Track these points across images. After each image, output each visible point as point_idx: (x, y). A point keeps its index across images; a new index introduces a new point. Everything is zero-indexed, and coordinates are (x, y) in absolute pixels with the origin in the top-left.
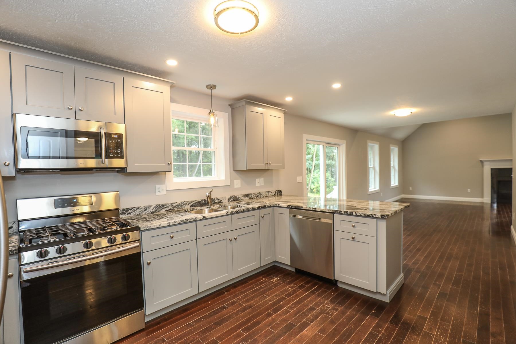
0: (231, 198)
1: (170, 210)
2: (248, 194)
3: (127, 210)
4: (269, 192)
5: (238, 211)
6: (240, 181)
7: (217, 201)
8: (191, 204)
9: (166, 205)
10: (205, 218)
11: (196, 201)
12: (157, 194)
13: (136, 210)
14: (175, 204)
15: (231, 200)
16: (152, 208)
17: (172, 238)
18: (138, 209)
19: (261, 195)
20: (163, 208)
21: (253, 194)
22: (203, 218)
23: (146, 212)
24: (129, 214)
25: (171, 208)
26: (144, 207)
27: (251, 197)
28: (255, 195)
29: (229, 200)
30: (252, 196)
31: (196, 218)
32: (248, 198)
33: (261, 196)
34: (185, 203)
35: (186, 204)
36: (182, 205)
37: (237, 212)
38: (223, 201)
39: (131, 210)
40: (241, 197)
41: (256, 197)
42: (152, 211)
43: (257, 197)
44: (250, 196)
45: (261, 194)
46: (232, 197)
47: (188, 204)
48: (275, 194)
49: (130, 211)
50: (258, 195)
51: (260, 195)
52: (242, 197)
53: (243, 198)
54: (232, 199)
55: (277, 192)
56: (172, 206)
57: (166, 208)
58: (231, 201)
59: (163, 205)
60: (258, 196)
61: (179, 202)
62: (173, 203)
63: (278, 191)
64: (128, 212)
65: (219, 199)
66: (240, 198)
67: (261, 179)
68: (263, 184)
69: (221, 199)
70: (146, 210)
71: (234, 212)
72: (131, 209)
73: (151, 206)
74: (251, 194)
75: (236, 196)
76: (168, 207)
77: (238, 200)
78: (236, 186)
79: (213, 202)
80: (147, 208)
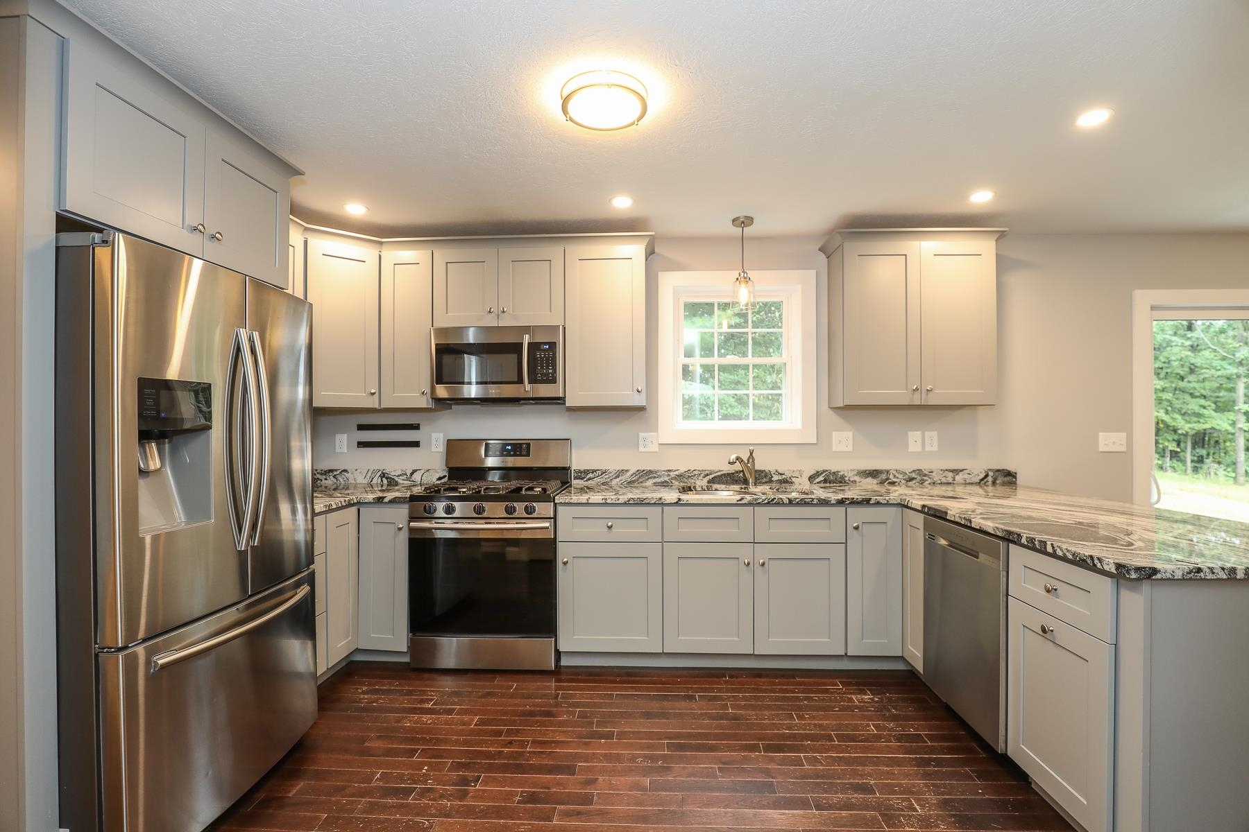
0: (818, 474)
1: (663, 482)
2: (875, 470)
3: (586, 472)
4: (956, 472)
5: (773, 500)
6: (850, 434)
7: (775, 478)
8: (711, 477)
9: (656, 472)
10: (682, 502)
11: (722, 473)
12: (641, 449)
13: (602, 474)
14: (675, 473)
15: (818, 480)
16: (629, 474)
17: (610, 527)
18: (604, 473)
19: (925, 478)
20: (651, 478)
21: (894, 472)
22: (677, 502)
23: (618, 480)
24: (589, 479)
25: (666, 479)
26: (615, 472)
27: (888, 479)
28: (900, 476)
29: (811, 478)
30: (891, 477)
31: (660, 499)
32: (875, 481)
33: (922, 482)
34: (696, 472)
35: (700, 475)
36: (689, 477)
37: (768, 503)
38: (794, 480)
39: (593, 473)
40: (850, 476)
41: (903, 482)
42: (629, 480)
43: (907, 481)
44: (884, 476)
45: (925, 475)
46: (822, 473)
47: (702, 475)
48: (982, 480)
49: (590, 475)
50: (914, 475)
51: (919, 478)
52: (854, 475)
53: (857, 478)
54: (821, 478)
55: (991, 474)
56: (669, 475)
57: (655, 477)
58: (818, 483)
59: (650, 472)
60: (911, 479)
61: (682, 469)
62: (669, 471)
63: (998, 471)
64: (588, 477)
65: (784, 474)
66: (847, 479)
67: (927, 434)
68: (935, 448)
69: (788, 475)
70: (618, 477)
71: (761, 501)
72: (593, 471)
73: (627, 471)
74: (888, 472)
75: (834, 473)
76: (659, 476)
77: (841, 482)
78: (836, 447)
79: (765, 480)
80: (620, 473)
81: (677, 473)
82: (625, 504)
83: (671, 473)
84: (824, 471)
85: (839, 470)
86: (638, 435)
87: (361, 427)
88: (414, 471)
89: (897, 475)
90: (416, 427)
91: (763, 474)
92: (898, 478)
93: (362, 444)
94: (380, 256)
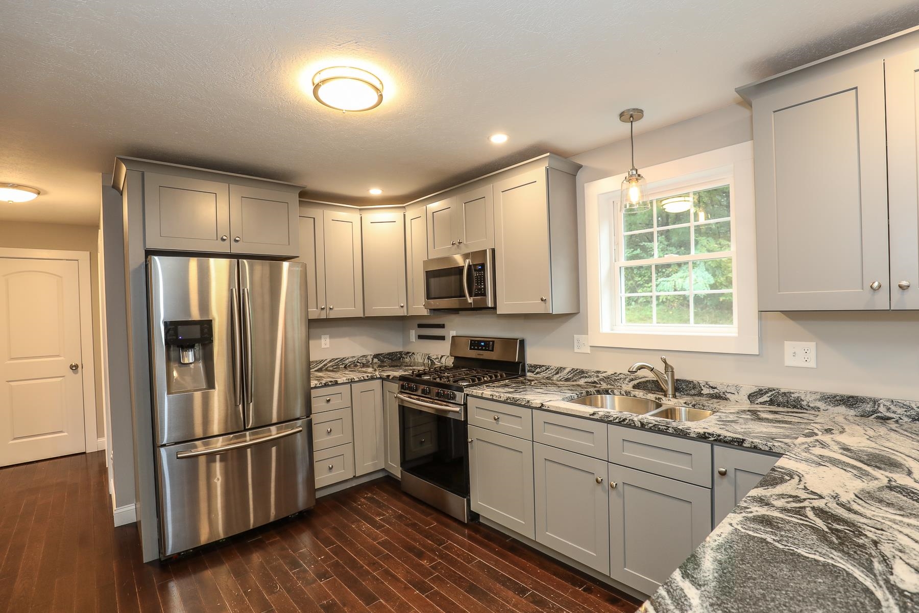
0: (760, 393)
1: (593, 383)
2: (852, 397)
3: (536, 367)
5: (624, 420)
6: (811, 346)
7: (706, 391)
8: (636, 382)
9: (587, 373)
10: (544, 408)
11: (647, 379)
12: (576, 350)
13: (546, 370)
14: (603, 375)
15: (761, 399)
16: (566, 371)
17: (497, 420)
18: (548, 369)
20: (583, 377)
21: (888, 403)
22: (540, 407)
23: (558, 376)
24: (538, 373)
25: (596, 379)
26: (555, 369)
27: (874, 412)
29: (752, 397)
30: (882, 409)
32: (852, 412)
34: (622, 376)
35: (625, 378)
36: (615, 380)
37: (620, 422)
38: (728, 396)
39: (540, 368)
40: (808, 399)
42: (566, 377)
44: (868, 407)
46: (766, 393)
47: (628, 379)
49: (538, 370)
52: (815, 400)
53: (820, 404)
54: (765, 398)
56: (598, 376)
57: (586, 377)
58: (761, 403)
59: (582, 372)
61: (610, 372)
62: (598, 372)
64: (537, 371)
65: (715, 388)
66: (804, 403)
69: (721, 389)
70: (557, 373)
71: (612, 419)
72: (540, 366)
73: (564, 369)
74: (875, 402)
75: (784, 393)
76: (590, 377)
77: (795, 407)
78: (789, 361)
79: (693, 392)
80: (559, 370)
81: (604, 375)
82: (504, 402)
83: (600, 375)
84: (770, 390)
85: (792, 391)
86: (573, 336)
87: (420, 326)
88: (442, 356)
89: (893, 408)
90: (442, 326)
91: (691, 385)
92: (894, 412)
93: (421, 337)
94: (404, 215)
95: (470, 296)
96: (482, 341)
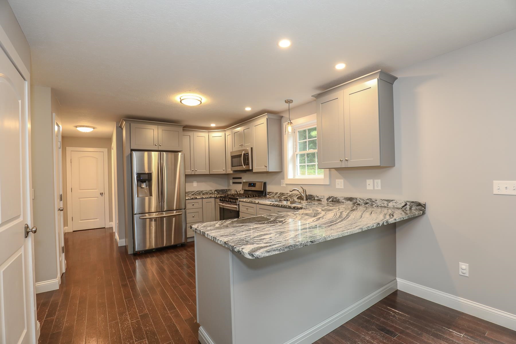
0: (329, 198)
2: (351, 198)
3: (270, 193)
4: (389, 201)
6: (342, 180)
7: (316, 198)
8: (298, 196)
11: (300, 195)
12: (281, 186)
13: (272, 194)
16: (278, 194)
19: (373, 203)
21: (359, 199)
23: (276, 196)
24: (270, 195)
25: (287, 197)
26: (275, 193)
27: (356, 202)
28: (362, 201)
29: (328, 199)
30: (358, 201)
32: (351, 203)
33: (372, 205)
35: (295, 195)
38: (322, 199)
40: (341, 199)
41: (363, 204)
42: (278, 196)
43: (365, 204)
44: (355, 201)
45: (373, 202)
46: (331, 198)
48: (403, 207)
49: (270, 194)
50: (368, 201)
51: (370, 203)
52: (343, 199)
53: (344, 201)
54: (331, 200)
55: (408, 204)
56: (287, 195)
57: (284, 196)
58: (330, 202)
59: (283, 194)
60: (367, 203)
63: (413, 202)
65: (318, 197)
66: (340, 201)
67: (376, 181)
68: (380, 188)
69: (320, 197)
70: (276, 195)
72: (271, 192)
73: (278, 193)
74: (356, 199)
75: (335, 198)
76: (285, 195)
77: (338, 202)
78: (338, 187)
79: (313, 199)
80: (277, 193)
81: (289, 194)
83: (288, 194)
84: (332, 197)
85: (337, 197)
86: (280, 180)
87: (234, 178)
88: (241, 190)
89: (360, 201)
90: (241, 178)
91: (312, 197)
92: (361, 202)
93: (234, 183)
94: (225, 134)
95: (244, 165)
96: (252, 183)
